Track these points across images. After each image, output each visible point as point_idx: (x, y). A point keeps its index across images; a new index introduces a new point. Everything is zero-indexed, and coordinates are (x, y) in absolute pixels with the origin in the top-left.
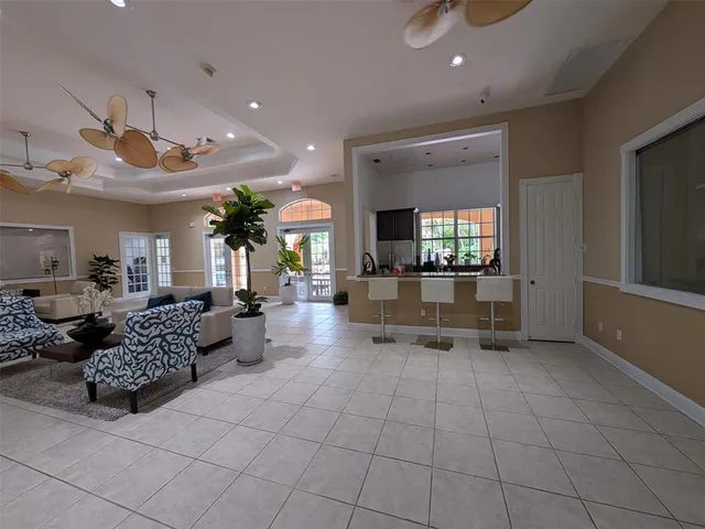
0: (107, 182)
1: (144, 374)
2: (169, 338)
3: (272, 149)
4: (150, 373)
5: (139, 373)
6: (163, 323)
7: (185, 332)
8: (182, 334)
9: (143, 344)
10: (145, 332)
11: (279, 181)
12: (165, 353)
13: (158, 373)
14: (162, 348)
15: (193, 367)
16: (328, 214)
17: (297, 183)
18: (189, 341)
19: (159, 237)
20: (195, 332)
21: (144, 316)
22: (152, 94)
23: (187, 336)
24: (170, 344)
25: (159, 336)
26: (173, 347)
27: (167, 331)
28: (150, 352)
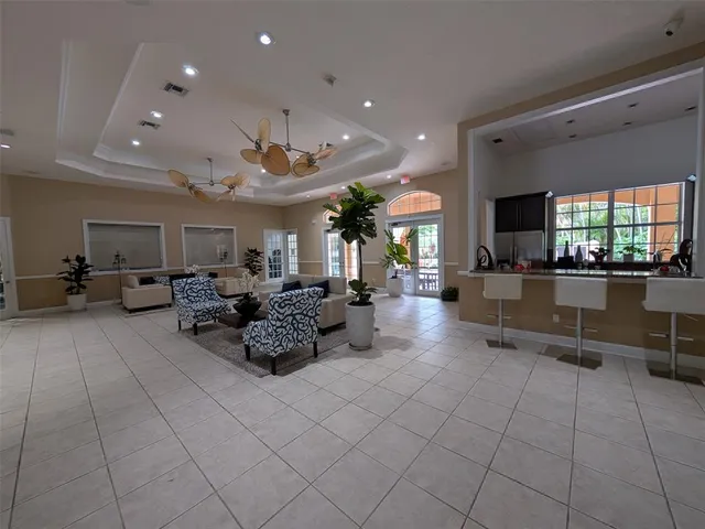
0: (256, 190)
1: (280, 345)
2: (298, 317)
3: (382, 145)
4: (284, 344)
5: (278, 343)
6: (294, 305)
7: (309, 314)
8: (307, 315)
9: (280, 321)
10: (282, 311)
11: (389, 175)
12: (295, 329)
13: (290, 345)
14: (293, 324)
15: (315, 344)
16: (437, 206)
17: (405, 176)
18: (312, 322)
19: (290, 233)
20: (317, 315)
21: (281, 298)
22: (286, 112)
23: (311, 317)
24: (299, 323)
25: (291, 315)
26: (300, 325)
27: (296, 311)
28: (285, 327)
